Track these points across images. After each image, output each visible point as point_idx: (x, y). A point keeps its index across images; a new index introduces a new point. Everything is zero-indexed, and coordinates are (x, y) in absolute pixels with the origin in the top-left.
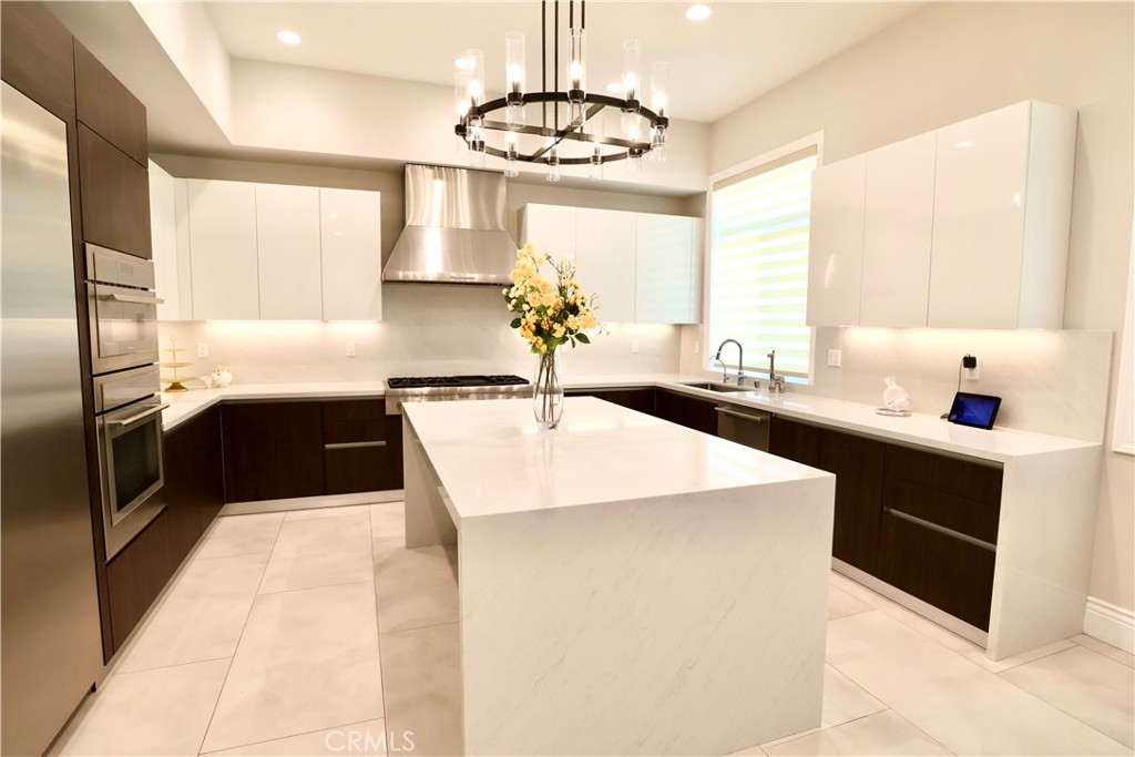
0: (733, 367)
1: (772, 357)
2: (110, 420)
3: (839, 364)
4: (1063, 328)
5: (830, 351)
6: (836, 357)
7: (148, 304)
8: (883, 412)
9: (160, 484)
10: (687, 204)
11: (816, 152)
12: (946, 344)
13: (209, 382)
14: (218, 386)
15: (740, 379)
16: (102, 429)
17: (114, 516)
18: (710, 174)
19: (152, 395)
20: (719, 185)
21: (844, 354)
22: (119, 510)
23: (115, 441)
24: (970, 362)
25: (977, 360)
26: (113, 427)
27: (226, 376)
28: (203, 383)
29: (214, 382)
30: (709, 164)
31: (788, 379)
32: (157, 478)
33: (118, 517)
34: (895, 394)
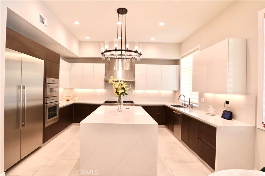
0: (183, 101)
1: (189, 99)
2: (48, 105)
3: (203, 102)
4: (246, 94)
5: (202, 98)
6: (203, 100)
7: (57, 86)
8: (208, 114)
9: (57, 116)
10: (176, 62)
11: (199, 50)
12: (223, 97)
13: (73, 100)
14: (75, 101)
15: (185, 104)
16: (46, 106)
17: (47, 120)
18: (181, 55)
19: (58, 101)
20: (182, 57)
21: (204, 99)
22: (48, 119)
23: (48, 108)
24: (227, 102)
25: (229, 102)
26: (48, 106)
27: (76, 99)
28: (72, 100)
29: (74, 100)
30: (180, 52)
31: (194, 105)
32: (57, 115)
33: (48, 120)
34: (211, 110)
